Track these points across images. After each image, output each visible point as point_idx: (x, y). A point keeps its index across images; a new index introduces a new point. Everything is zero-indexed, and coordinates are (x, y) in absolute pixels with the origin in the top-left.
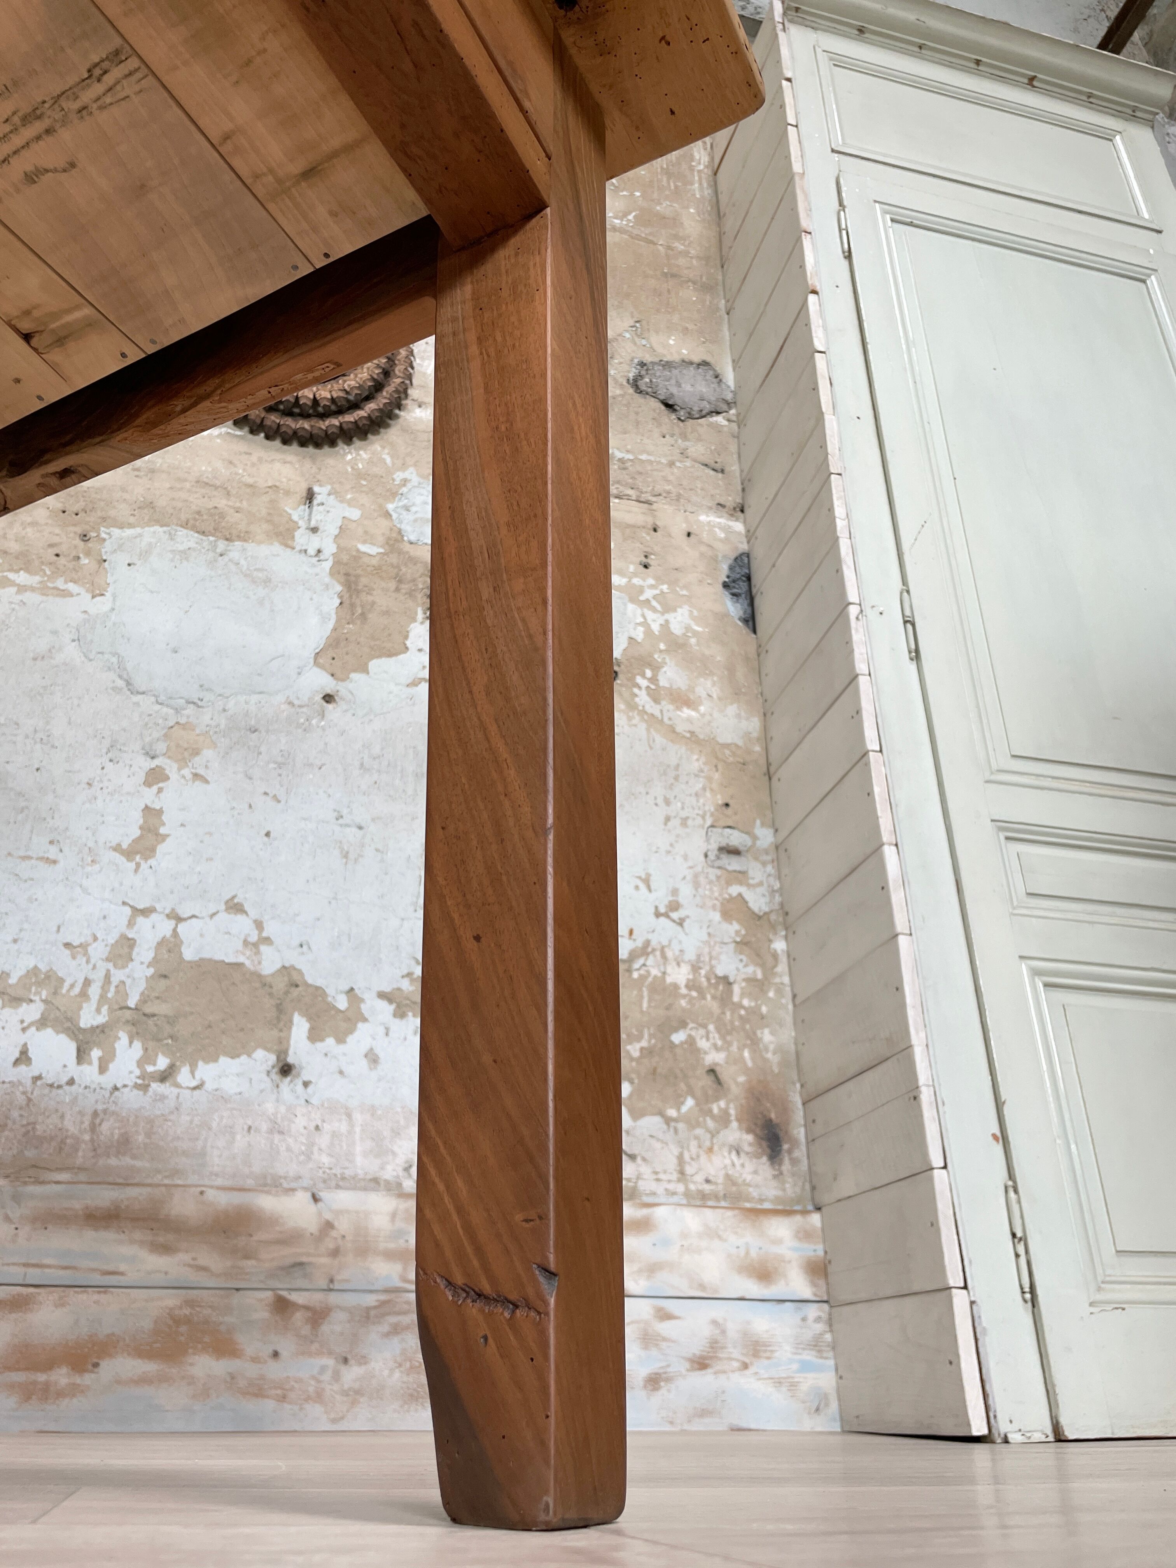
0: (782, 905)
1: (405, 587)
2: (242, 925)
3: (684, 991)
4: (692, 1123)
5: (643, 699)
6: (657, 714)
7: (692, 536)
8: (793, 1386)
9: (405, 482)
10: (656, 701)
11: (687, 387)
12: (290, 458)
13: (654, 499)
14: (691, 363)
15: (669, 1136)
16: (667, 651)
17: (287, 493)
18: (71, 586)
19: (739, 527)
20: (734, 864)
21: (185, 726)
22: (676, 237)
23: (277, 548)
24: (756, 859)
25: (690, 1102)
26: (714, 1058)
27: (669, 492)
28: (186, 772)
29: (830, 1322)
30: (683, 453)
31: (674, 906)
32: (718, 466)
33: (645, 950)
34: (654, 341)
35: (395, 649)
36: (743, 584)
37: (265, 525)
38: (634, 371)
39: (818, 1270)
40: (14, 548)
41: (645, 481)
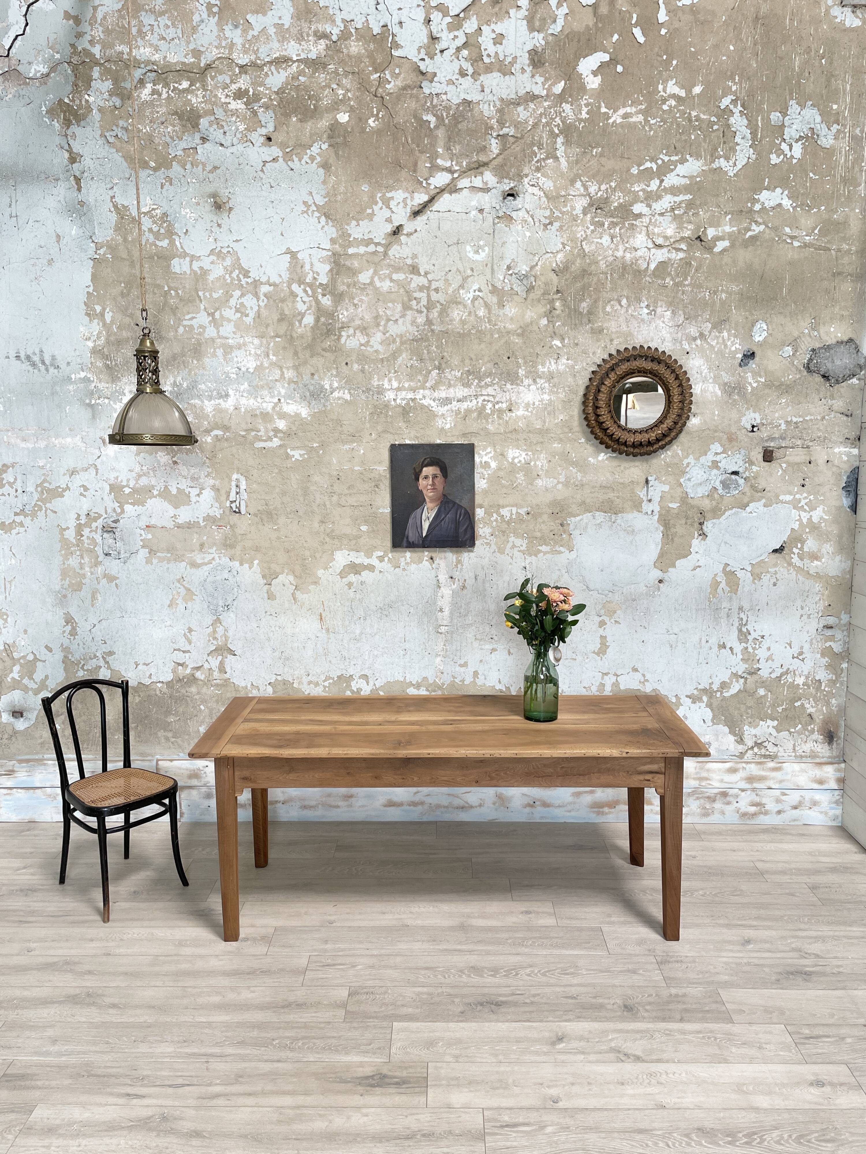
0: (847, 648)
1: (689, 522)
2: (638, 676)
3: (801, 686)
4: (799, 733)
5: (795, 559)
6: (802, 566)
7: (830, 463)
8: (826, 814)
10: (802, 559)
11: (838, 363)
12: (637, 463)
13: (811, 444)
14: (842, 342)
15: (790, 738)
16: (809, 532)
17: (638, 483)
18: (562, 549)
19: (855, 451)
20: (829, 632)
21: (609, 602)
22: (844, 239)
23: (636, 514)
24: (839, 629)
25: (800, 726)
26: (811, 710)
27: (819, 437)
28: (612, 620)
29: (842, 796)
30: (831, 409)
31: (801, 653)
32: (849, 413)
33: (787, 672)
34: (821, 331)
35: (686, 554)
36: (854, 483)
37: (630, 503)
38: (809, 356)
39: (841, 781)
40: (538, 534)
41: (808, 433)
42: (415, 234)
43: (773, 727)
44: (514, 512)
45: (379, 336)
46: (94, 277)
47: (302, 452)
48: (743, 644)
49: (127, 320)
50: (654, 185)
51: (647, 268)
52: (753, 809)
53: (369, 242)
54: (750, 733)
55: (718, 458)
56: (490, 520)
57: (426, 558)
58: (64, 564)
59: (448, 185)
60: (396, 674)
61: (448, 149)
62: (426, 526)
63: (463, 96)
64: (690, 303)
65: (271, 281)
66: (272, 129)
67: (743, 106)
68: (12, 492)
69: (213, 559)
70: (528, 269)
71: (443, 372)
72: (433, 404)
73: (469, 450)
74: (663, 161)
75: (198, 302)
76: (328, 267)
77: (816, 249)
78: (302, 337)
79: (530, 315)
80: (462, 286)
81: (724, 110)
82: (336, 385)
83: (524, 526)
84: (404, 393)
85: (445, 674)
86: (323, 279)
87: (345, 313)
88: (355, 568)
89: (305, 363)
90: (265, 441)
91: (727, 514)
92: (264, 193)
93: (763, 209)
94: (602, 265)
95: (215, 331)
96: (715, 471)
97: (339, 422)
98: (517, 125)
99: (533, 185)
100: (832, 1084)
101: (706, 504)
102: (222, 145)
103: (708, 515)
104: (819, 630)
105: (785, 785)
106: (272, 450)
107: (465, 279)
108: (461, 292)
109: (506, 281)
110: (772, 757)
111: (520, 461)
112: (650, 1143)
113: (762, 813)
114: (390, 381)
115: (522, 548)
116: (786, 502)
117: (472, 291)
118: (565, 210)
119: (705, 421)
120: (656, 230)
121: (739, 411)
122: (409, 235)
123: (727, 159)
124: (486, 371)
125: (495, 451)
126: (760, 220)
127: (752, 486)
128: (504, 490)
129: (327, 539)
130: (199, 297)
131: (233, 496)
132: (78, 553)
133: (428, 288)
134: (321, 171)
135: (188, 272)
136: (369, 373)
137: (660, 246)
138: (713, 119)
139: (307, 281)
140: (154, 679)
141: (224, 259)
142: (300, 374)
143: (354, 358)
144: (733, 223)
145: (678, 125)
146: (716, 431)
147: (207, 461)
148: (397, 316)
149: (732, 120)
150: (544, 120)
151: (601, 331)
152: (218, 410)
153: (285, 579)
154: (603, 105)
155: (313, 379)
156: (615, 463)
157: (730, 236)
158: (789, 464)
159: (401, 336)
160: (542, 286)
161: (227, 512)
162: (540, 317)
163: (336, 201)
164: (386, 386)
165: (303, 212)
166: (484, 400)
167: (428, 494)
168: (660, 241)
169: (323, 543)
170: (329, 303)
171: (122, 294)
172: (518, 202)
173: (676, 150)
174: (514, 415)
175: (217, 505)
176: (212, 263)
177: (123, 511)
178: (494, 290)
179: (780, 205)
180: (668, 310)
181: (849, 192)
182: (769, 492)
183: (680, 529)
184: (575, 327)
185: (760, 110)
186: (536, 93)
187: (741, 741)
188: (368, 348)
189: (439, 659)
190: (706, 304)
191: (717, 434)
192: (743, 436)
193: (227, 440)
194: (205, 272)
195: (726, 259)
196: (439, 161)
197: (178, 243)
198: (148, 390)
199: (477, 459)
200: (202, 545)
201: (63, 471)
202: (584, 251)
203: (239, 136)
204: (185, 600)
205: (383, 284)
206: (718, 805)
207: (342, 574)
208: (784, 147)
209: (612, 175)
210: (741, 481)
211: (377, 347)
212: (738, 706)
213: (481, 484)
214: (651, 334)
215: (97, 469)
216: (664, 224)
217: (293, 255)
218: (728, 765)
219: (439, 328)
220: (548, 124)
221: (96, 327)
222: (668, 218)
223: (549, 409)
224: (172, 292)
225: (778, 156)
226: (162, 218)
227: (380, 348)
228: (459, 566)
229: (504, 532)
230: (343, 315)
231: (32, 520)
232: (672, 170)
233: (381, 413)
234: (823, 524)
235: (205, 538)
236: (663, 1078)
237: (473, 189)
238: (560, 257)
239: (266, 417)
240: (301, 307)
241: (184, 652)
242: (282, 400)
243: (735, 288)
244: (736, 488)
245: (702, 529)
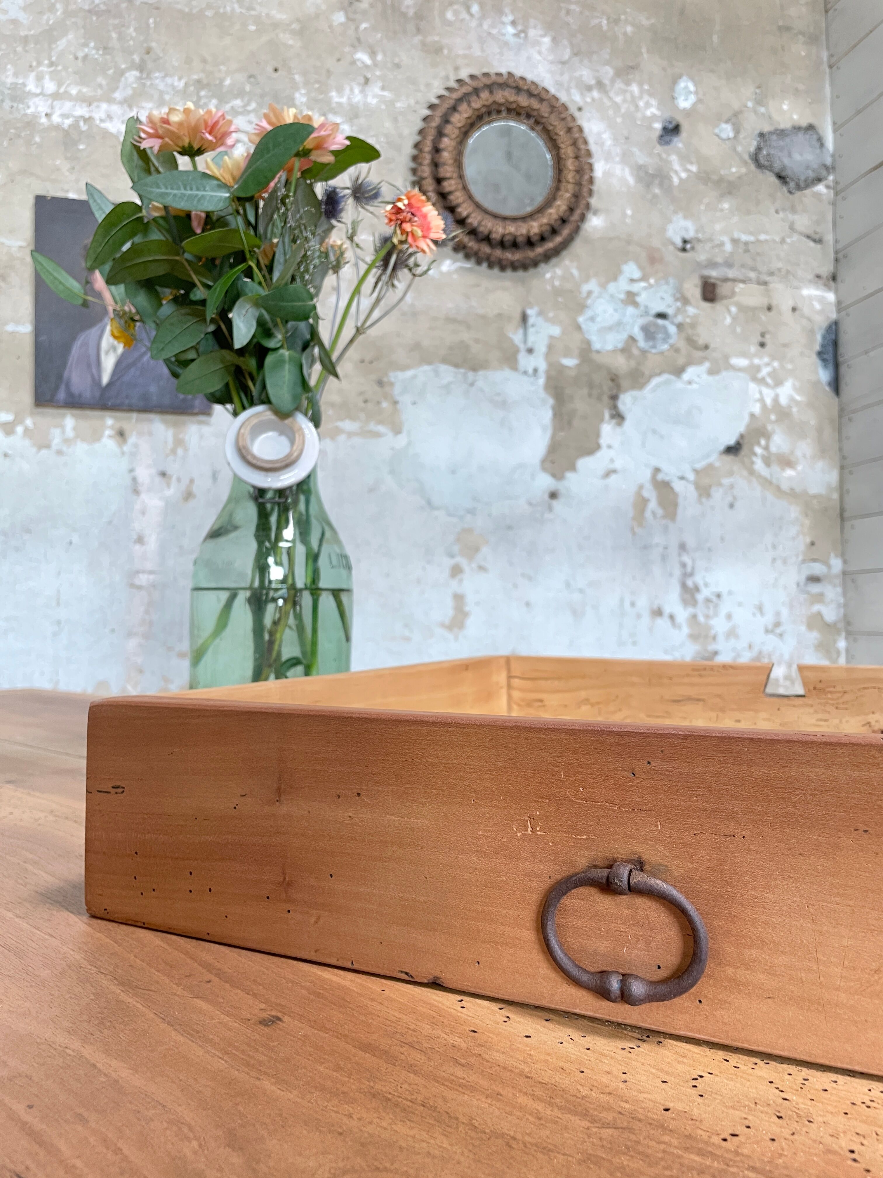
0: (845, 615)
1: (595, 392)
5: (759, 465)
6: (769, 476)
7: (797, 312)
9: (590, 293)
10: (768, 465)
12: (508, 284)
14: (800, 128)
16: (777, 421)
17: (509, 319)
18: (381, 428)
19: (831, 297)
20: (815, 589)
21: (468, 531)
23: (508, 372)
24: (830, 583)
27: (779, 270)
28: (474, 565)
30: (792, 228)
31: (777, 624)
32: (817, 237)
34: (771, 107)
35: (592, 448)
36: (830, 349)
37: (497, 352)
38: (755, 143)
41: (763, 261)
48: (689, 609)
55: (636, 287)
57: (108, 432)
62: (109, 364)
64: (579, 31)
71: (148, 77)
84: (68, 105)
91: (655, 381)
96: (631, 310)
101: (621, 363)
103: (624, 383)
114: (39, 78)
116: (740, 369)
119: (612, 225)
121: (662, 214)
124: (232, 85)
127: (687, 339)
146: (629, 242)
151: (438, 50)
156: (471, 279)
158: (740, 307)
162: (332, 9)
164: (31, 87)
180: (544, 36)
182: (715, 350)
183: (580, 404)
184: (393, 36)
189: (133, 642)
190: (604, 36)
191: (630, 248)
192: (671, 256)
210: (672, 329)
211: (16, 14)
227: (22, 16)
228: (180, 451)
233: (19, 136)
243: (645, 22)
244: (666, 339)
245: (615, 407)
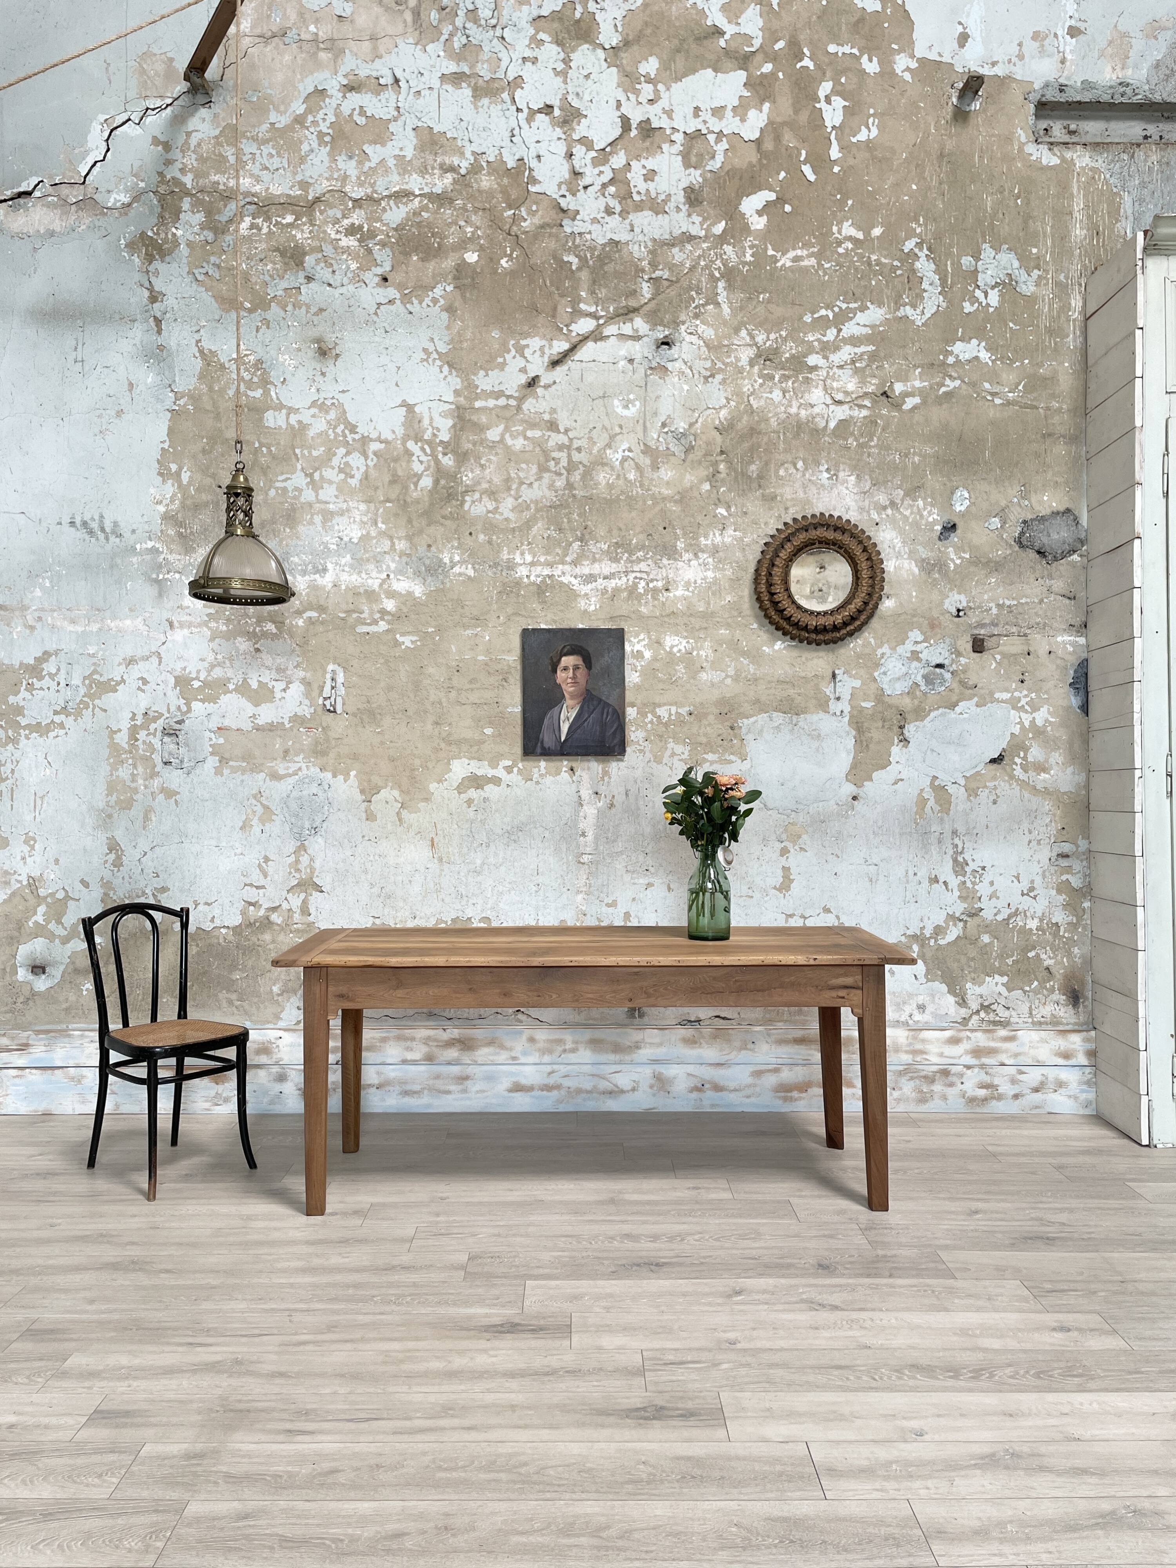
0: (1089, 882)
1: (887, 724)
2: (831, 916)
3: (1035, 932)
4: (1036, 992)
5: (1018, 771)
6: (1026, 780)
7: (1052, 655)
8: (1076, 1098)
10: (1026, 771)
11: (1055, 536)
12: (822, 654)
13: (1028, 631)
14: (1058, 513)
15: (1025, 999)
16: (1034, 738)
17: (823, 678)
18: (732, 757)
19: (1082, 640)
20: (1064, 863)
21: (792, 824)
22: (1053, 396)
23: (822, 715)
24: (1077, 858)
25: (1036, 983)
26: (1049, 962)
27: (1038, 624)
28: (797, 847)
29: (1095, 1074)
30: (1049, 590)
31: (1032, 889)
32: (1072, 595)
33: (1016, 913)
34: (1033, 500)
35: (885, 764)
36: (1083, 679)
37: (814, 701)
38: (1020, 529)
39: (1092, 1054)
40: (704, 740)
41: (1024, 619)
42: (554, 387)
43: (1003, 984)
44: (673, 711)
45: (509, 502)
46: (171, 432)
47: (414, 638)
48: (960, 878)
49: (208, 481)
50: (831, 334)
51: (826, 426)
52: (982, 1092)
53: (499, 395)
54: (972, 990)
55: (918, 648)
56: (643, 721)
57: (564, 769)
58: (112, 775)
59: (593, 332)
60: (527, 916)
61: (593, 292)
62: (565, 728)
63: (609, 236)
64: (877, 467)
65: (383, 437)
66: (388, 268)
67: (929, 249)
68: (53, 685)
69: (300, 769)
70: (686, 427)
71: (586, 544)
72: (574, 581)
73: (617, 637)
74: (840, 308)
75: (294, 460)
76: (450, 422)
77: (1021, 407)
78: (417, 501)
79: (689, 478)
80: (609, 446)
81: (908, 254)
82: (457, 558)
83: (686, 729)
84: (539, 568)
85: (588, 916)
86: (445, 436)
87: (470, 475)
88: (476, 781)
89: (421, 532)
90: (370, 624)
91: (932, 715)
92: (377, 339)
93: (958, 362)
94: (773, 422)
95: (314, 494)
96: (915, 664)
97: (459, 603)
98: (671, 267)
99: (691, 333)
100: (1079, 1330)
101: (907, 703)
102: (330, 285)
103: (910, 717)
104: (1053, 860)
105: (1021, 1060)
106: (378, 636)
107: (612, 437)
108: (608, 452)
109: (661, 439)
110: (1005, 1024)
111: (680, 651)
112: (852, 1378)
113: (994, 1098)
114: (522, 554)
115: (683, 757)
116: (1003, 701)
117: (620, 451)
118: (728, 360)
119: (901, 604)
120: (835, 384)
121: (941, 592)
122: (547, 387)
123: (914, 307)
124: (637, 543)
125: (650, 638)
126: (954, 374)
127: (960, 682)
128: (661, 686)
129: (443, 745)
130: (296, 455)
131: (327, 692)
132: (130, 761)
133: (569, 448)
134: (445, 315)
135: (284, 427)
136: (498, 545)
137: (839, 403)
138: (896, 263)
139: (426, 437)
140: (218, 923)
141: (327, 412)
142: (413, 546)
143: (479, 527)
144: (924, 378)
145: (856, 269)
146: (914, 616)
147: (297, 648)
148: (532, 479)
149: (918, 265)
150: (702, 263)
151: (773, 498)
152: (314, 587)
153: (389, 794)
154: (770, 247)
155: (429, 551)
156: (795, 653)
157: (921, 392)
158: (1004, 655)
159: (536, 502)
160: (704, 446)
161: (320, 709)
162: (701, 482)
163: (462, 349)
164: (518, 560)
165: (423, 360)
166: (636, 578)
167: (568, 689)
168: (839, 397)
169: (437, 750)
170: (451, 463)
171: (204, 451)
172: (674, 352)
173: (854, 297)
174: (671, 595)
175: (307, 702)
176: (313, 416)
177: (189, 710)
178: (647, 450)
179: (977, 358)
180: (852, 474)
181: (1056, 344)
182: (982, 688)
183: (875, 734)
184: (743, 493)
185: (949, 254)
186: (694, 233)
187: (962, 1002)
188: (497, 516)
189: (580, 897)
190: (896, 468)
191: (915, 619)
192: (947, 622)
193: (322, 623)
194: (303, 427)
195: (918, 417)
196: (583, 306)
197: (273, 394)
198: (239, 532)
199: (628, 647)
200: (286, 752)
201: (119, 659)
202: (751, 406)
203: (350, 275)
204: (262, 821)
205: (515, 442)
206: (937, 1088)
207: (461, 788)
208: (978, 294)
209: (782, 323)
210: (948, 676)
211: (507, 514)
212: (958, 957)
213: (632, 677)
214: (833, 502)
215: (160, 658)
216: (843, 378)
217: (410, 408)
218: (948, 1034)
219: (582, 493)
220: (707, 267)
221: (169, 489)
222: (848, 371)
223: (714, 587)
224: (264, 449)
225: (972, 304)
226: (255, 365)
227: (511, 516)
228: (606, 778)
229: (661, 736)
230: (468, 477)
231: (75, 720)
232: (851, 319)
233: (511, 592)
234: (1049, 728)
235: (290, 743)
236: (868, 1323)
237: (622, 337)
238: (723, 413)
239: (371, 595)
240: (417, 468)
241: (257, 887)
242: (392, 576)
243: (929, 451)
244: (941, 684)
245: (902, 734)
